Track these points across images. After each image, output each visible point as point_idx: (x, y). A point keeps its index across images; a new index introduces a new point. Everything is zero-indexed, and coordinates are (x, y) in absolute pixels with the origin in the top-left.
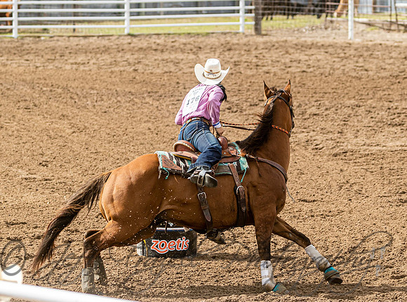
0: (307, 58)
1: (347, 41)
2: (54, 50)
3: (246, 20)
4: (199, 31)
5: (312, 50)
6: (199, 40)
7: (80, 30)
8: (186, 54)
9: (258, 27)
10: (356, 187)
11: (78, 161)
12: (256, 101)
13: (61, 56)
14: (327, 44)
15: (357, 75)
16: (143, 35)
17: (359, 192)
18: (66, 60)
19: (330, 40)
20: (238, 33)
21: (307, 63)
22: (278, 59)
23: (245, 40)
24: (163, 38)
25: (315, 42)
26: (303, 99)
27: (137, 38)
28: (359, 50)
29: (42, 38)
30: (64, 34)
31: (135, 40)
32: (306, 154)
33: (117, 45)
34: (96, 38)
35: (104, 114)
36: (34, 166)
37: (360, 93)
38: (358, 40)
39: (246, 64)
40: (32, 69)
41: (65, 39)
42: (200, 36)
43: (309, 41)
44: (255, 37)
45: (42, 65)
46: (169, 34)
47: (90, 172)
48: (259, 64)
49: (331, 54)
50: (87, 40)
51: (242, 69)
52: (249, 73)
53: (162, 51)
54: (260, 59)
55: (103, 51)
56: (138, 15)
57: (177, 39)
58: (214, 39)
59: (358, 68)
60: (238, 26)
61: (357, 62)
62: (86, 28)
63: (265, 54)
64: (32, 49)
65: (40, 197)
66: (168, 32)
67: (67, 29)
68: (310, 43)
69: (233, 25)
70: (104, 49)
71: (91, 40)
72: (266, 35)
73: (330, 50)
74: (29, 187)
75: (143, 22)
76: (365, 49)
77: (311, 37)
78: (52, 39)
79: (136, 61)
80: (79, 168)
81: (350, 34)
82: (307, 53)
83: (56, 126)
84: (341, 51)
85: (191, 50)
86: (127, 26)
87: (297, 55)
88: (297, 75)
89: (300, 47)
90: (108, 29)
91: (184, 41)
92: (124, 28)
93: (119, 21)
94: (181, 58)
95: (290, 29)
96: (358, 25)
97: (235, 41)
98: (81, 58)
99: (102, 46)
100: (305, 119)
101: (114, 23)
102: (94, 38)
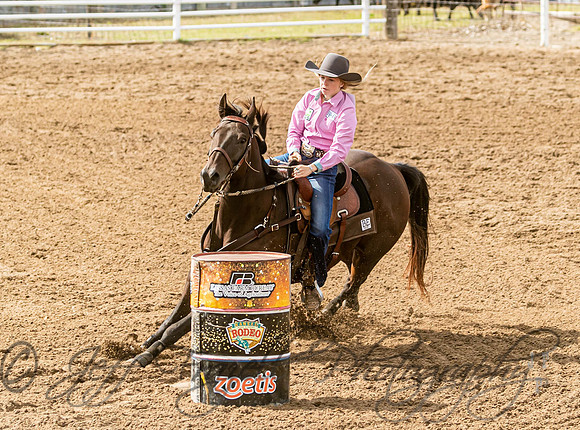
0: (472, 76)
1: (538, 49)
2: (56, 67)
3: (372, 16)
4: (295, 35)
5: (480, 63)
6: (296, 49)
7: (99, 35)
8: (274, 73)
9: (393, 27)
10: (551, 288)
11: (95, 249)
12: (388, 147)
13: (68, 78)
14: (506, 54)
15: (555, 104)
16: (203, 41)
17: (556, 295)
18: (77, 84)
19: (510, 48)
20: (359, 37)
21: (473, 85)
22: (425, 79)
23: (370, 49)
24: (235, 46)
25: (485, 51)
26: (465, 143)
27: (193, 48)
28: (558, 64)
29: (37, 49)
30: (74, 42)
31: (190, 50)
32: (470, 234)
33: (161, 58)
34: (125, 47)
35: (137, 172)
36: (23, 257)
37: (559, 133)
38: (556, 47)
39: (372, 87)
40: (20, 98)
41: (74, 50)
42: (297, 42)
43: (476, 48)
44: (387, 43)
45: (38, 92)
46: (246, 40)
47: (115, 267)
48: (394, 87)
49: (511, 70)
50: (110, 51)
51: (365, 96)
52: (377, 101)
53: (234, 68)
54: (394, 79)
55: (137, 69)
56: (195, 10)
57: (258, 47)
58: (319, 48)
59: (556, 93)
60: (359, 25)
61: (555, 83)
62: (109, 32)
63: (403, 72)
64: (20, 67)
65: (32, 308)
66: (245, 37)
67: (78, 33)
68: (478, 53)
69: (352, 24)
70: (138, 65)
71: (117, 50)
72: (405, 40)
73: (510, 63)
74: (14, 292)
75: (202, 20)
76: (567, 61)
77: (479, 43)
78: (53, 50)
79: (192, 86)
80: (96, 259)
81: (544, 38)
82: (472, 68)
83: (60, 192)
84: (528, 65)
85: (282, 66)
86: (176, 27)
87: (456, 72)
88: (455, 105)
89: (460, 59)
90: (145, 32)
91: (271, 51)
92: (172, 31)
93: (163, 19)
94: (265, 78)
95: (445, 30)
96: (557, 22)
97: (354, 51)
98: (100, 81)
99: (136, 60)
100: (469, 177)
101: (155, 23)
102: (123, 47)
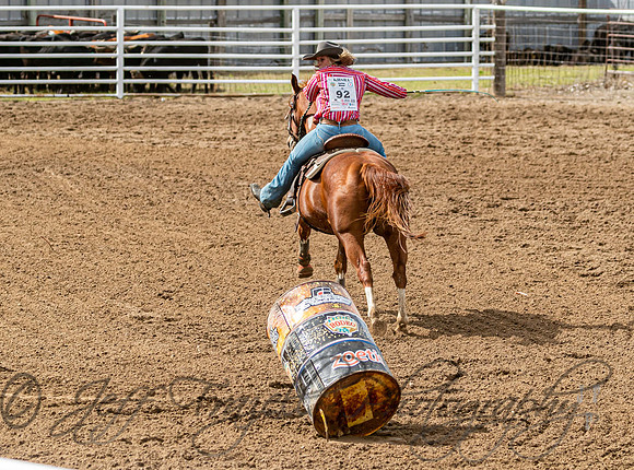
2: (180, 117)
3: (481, 73)
5: (584, 120)
6: (409, 103)
8: (388, 126)
9: (501, 84)
13: (192, 127)
14: (609, 111)
18: (200, 134)
19: (613, 105)
20: (469, 93)
21: (577, 141)
22: (532, 135)
23: (479, 103)
25: (589, 108)
26: (571, 196)
29: (162, 99)
30: (197, 93)
32: (575, 283)
33: (280, 110)
34: (246, 99)
35: (258, 219)
39: (482, 141)
40: (146, 146)
41: (197, 101)
42: (410, 97)
43: (580, 105)
44: (495, 99)
45: (163, 140)
47: (237, 309)
48: (502, 141)
49: (614, 127)
50: (232, 103)
51: (475, 149)
54: (502, 134)
55: (257, 120)
57: (373, 102)
58: (430, 103)
60: (469, 82)
62: (230, 84)
63: (511, 127)
64: (146, 116)
68: (581, 110)
69: (461, 80)
70: (258, 116)
71: (239, 102)
72: (512, 97)
73: (613, 120)
74: (141, 331)
77: (583, 100)
78: (178, 100)
82: (576, 125)
84: (630, 122)
85: (396, 119)
87: (562, 128)
88: (560, 159)
89: (565, 116)
91: (385, 105)
93: (282, 73)
94: (379, 131)
95: (551, 87)
97: (464, 105)
98: (223, 131)
99: (256, 112)
100: (574, 229)
101: (274, 76)
102: (243, 99)
